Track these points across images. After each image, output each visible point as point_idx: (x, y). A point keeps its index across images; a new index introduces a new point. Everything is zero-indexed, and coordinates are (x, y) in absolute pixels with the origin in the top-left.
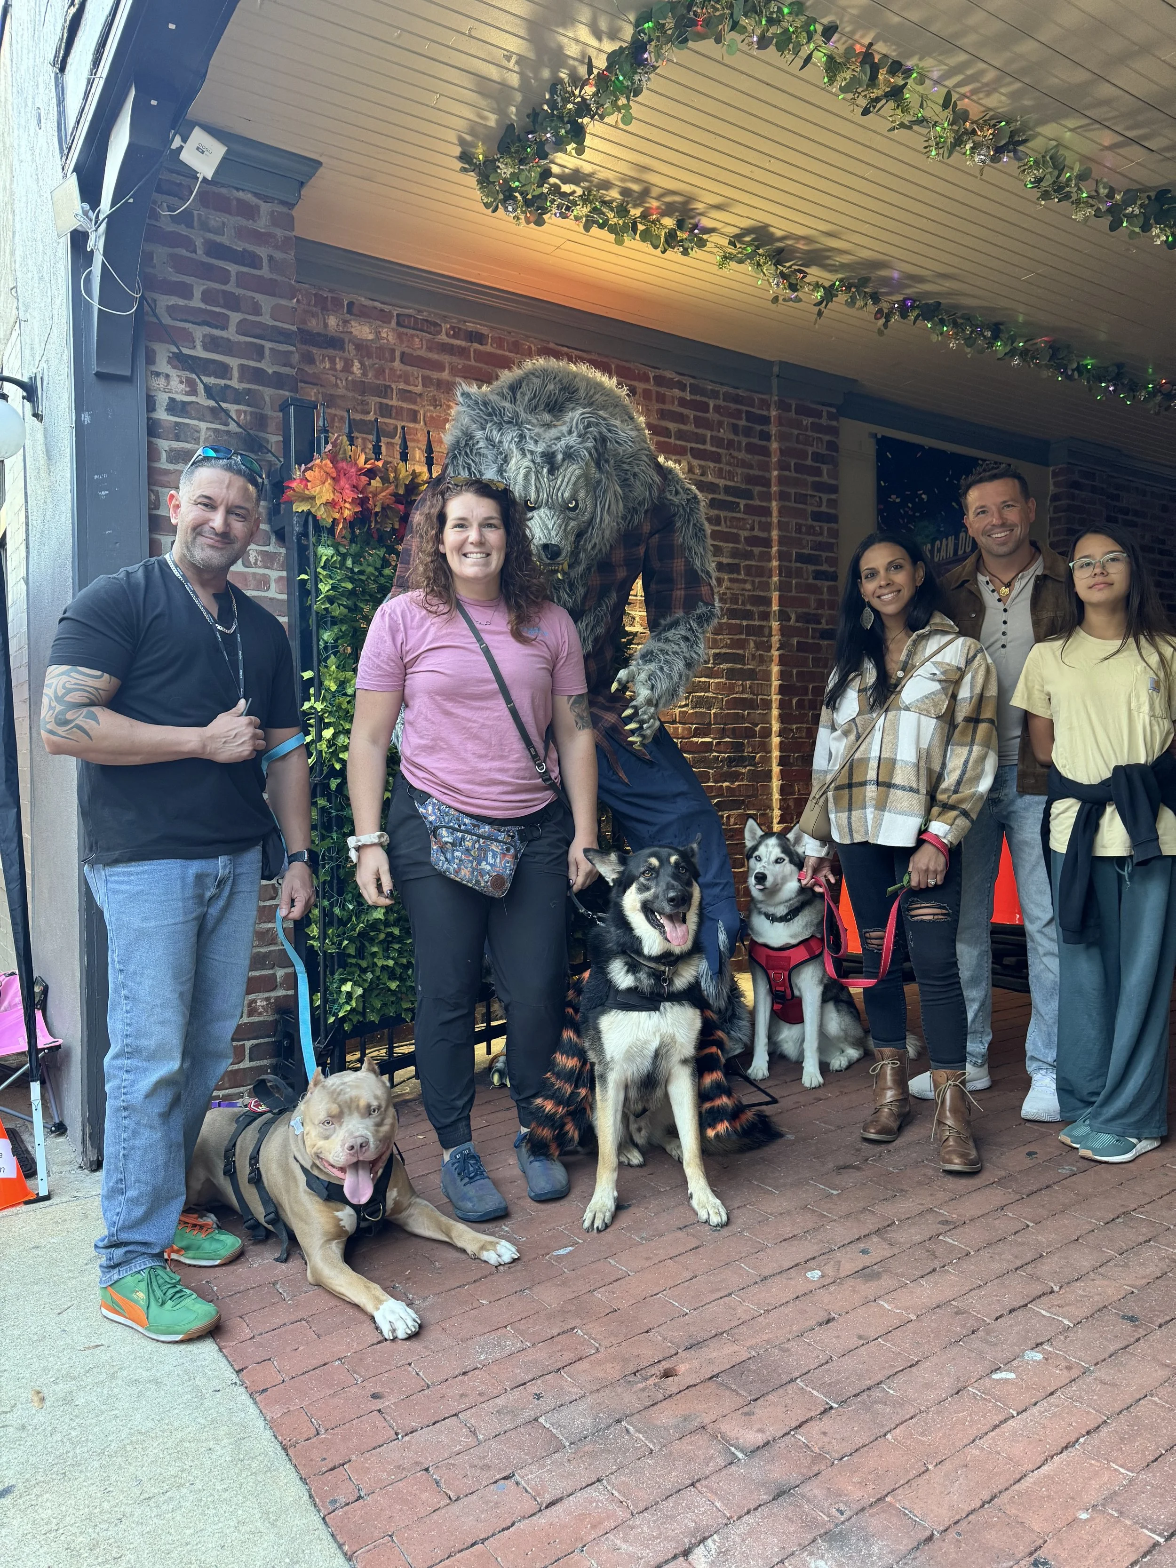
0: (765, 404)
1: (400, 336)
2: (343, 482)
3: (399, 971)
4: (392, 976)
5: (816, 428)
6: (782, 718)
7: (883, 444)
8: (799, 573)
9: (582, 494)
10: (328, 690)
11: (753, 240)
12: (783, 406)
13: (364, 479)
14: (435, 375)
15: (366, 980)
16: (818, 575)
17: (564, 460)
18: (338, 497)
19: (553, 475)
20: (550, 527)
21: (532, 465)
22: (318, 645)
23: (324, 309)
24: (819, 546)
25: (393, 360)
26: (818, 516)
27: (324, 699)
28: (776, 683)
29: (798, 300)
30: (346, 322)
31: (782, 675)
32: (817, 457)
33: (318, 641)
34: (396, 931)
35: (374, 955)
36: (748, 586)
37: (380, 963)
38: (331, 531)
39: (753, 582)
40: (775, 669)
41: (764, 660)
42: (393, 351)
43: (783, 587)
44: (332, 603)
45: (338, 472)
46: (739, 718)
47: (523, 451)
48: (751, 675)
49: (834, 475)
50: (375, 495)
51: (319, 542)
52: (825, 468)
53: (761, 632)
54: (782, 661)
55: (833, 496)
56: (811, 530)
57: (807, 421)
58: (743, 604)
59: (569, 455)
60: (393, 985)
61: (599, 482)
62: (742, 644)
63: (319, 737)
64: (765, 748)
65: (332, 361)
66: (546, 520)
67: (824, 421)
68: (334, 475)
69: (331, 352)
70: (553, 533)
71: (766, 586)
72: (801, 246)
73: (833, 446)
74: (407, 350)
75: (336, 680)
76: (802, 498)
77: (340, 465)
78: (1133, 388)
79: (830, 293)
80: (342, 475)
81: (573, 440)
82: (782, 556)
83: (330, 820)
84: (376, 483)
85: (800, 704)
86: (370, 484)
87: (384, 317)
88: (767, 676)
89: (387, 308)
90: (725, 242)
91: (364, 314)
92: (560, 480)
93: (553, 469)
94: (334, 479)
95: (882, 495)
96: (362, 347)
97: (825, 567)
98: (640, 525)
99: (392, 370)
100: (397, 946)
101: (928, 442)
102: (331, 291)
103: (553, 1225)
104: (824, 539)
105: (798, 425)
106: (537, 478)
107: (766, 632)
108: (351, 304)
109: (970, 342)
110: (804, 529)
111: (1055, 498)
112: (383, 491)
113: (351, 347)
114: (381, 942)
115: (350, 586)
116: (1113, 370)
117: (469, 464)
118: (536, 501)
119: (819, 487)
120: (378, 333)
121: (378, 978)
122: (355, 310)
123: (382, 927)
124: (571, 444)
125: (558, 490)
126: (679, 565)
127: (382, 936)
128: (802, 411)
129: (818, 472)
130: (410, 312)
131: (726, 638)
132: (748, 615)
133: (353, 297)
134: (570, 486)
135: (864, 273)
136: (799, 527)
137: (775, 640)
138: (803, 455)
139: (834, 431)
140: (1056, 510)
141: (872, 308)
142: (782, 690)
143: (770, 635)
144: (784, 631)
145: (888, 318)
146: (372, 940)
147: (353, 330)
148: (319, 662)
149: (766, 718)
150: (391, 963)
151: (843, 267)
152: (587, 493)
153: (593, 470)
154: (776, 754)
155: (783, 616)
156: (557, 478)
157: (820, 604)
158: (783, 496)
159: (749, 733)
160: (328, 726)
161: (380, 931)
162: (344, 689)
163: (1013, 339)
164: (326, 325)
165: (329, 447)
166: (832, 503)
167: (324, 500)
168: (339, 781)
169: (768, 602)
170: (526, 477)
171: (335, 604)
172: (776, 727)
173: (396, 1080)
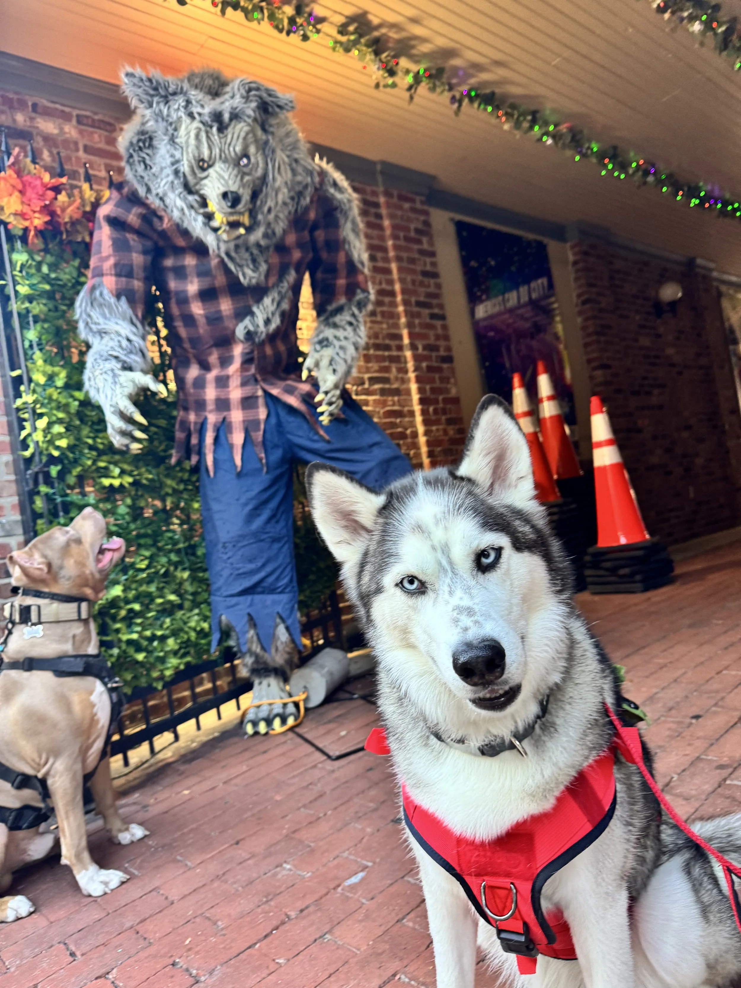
0: (375, 194)
1: (81, 132)
2: (30, 193)
3: (145, 643)
4: (139, 649)
5: (414, 210)
6: (426, 422)
7: (460, 226)
8: (419, 315)
9: (252, 150)
10: (37, 384)
11: (356, 29)
12: (388, 194)
13: (50, 194)
14: (114, 163)
15: (111, 656)
16: (433, 316)
17: (231, 120)
18: (26, 209)
19: (222, 133)
20: (226, 177)
21: (201, 126)
22: (23, 345)
23: (11, 107)
24: (430, 295)
25: (77, 150)
26: (425, 274)
27: (34, 392)
28: (415, 397)
29: (394, 85)
30: (32, 119)
31: (421, 390)
32: (417, 231)
33: (23, 341)
34: (137, 607)
35: (118, 631)
36: (384, 326)
37: (125, 637)
38: (24, 239)
39: (388, 324)
40: (414, 387)
41: (404, 381)
42: (76, 143)
43: (410, 325)
44: (31, 302)
45: (24, 185)
46: (393, 425)
47: (191, 116)
48: (397, 392)
49: (431, 243)
50: (63, 210)
51: (12, 250)
52: (425, 240)
53: (398, 360)
54: (419, 380)
55: (433, 259)
56: (422, 284)
57: (407, 205)
58: (384, 339)
59: (235, 116)
60: (140, 657)
61: (266, 143)
62: (386, 369)
63: (35, 429)
64: (416, 446)
65: (23, 148)
66: (222, 172)
67: (418, 206)
68: (20, 187)
69: (22, 142)
70: (231, 182)
71: (396, 326)
72: (394, 35)
73: (427, 223)
74: (88, 143)
75: (44, 373)
76: (412, 261)
77: (25, 179)
78: (623, 166)
79: (417, 79)
80: (28, 188)
81: (238, 101)
82: (406, 303)
83: (55, 506)
84: (62, 198)
85: (436, 411)
86: (56, 198)
87: (67, 117)
88: (408, 392)
89: (67, 110)
90: (333, 32)
91: (47, 113)
92: (229, 137)
93: (222, 129)
94: (20, 192)
95: (465, 261)
96: (48, 139)
97: (436, 311)
98: (307, 209)
99: (78, 159)
100: (139, 621)
101: (489, 225)
102: (17, 93)
103: (336, 853)
104: (432, 289)
105: (401, 208)
106: (208, 137)
107: (403, 359)
108: (35, 106)
109: (517, 125)
110: (417, 283)
111: (575, 263)
112: (70, 205)
113: (39, 139)
114: (124, 619)
115: (47, 287)
116: (611, 152)
117: (144, 158)
118: (210, 157)
119: (422, 252)
120: (61, 129)
121: (125, 652)
122: (40, 110)
123: (122, 604)
124: (235, 106)
125: (230, 145)
126: (342, 258)
127: (123, 613)
128: (402, 198)
129: (419, 242)
130: (88, 113)
131: (374, 365)
132: (387, 348)
133: (36, 99)
134: (241, 140)
135: (440, 63)
136: (413, 282)
137: (410, 365)
138: (407, 229)
139: (426, 213)
140: (577, 271)
141: (447, 95)
142: (422, 401)
143: (406, 362)
144: (417, 358)
145: (460, 102)
146: (114, 618)
147: (39, 125)
148: (26, 360)
149: (413, 424)
150: (135, 636)
151: (425, 56)
152: (258, 150)
153: (259, 132)
154: (424, 450)
155: (413, 347)
156: (226, 136)
157: (438, 337)
158: (399, 259)
159: (403, 436)
160: (41, 415)
161: (120, 608)
162: (53, 382)
163: (546, 124)
164: (14, 121)
165: (12, 159)
166: (434, 264)
167: (12, 210)
168: (59, 468)
169: (399, 337)
170: (197, 136)
171: (35, 303)
172: (421, 429)
173: (157, 747)
